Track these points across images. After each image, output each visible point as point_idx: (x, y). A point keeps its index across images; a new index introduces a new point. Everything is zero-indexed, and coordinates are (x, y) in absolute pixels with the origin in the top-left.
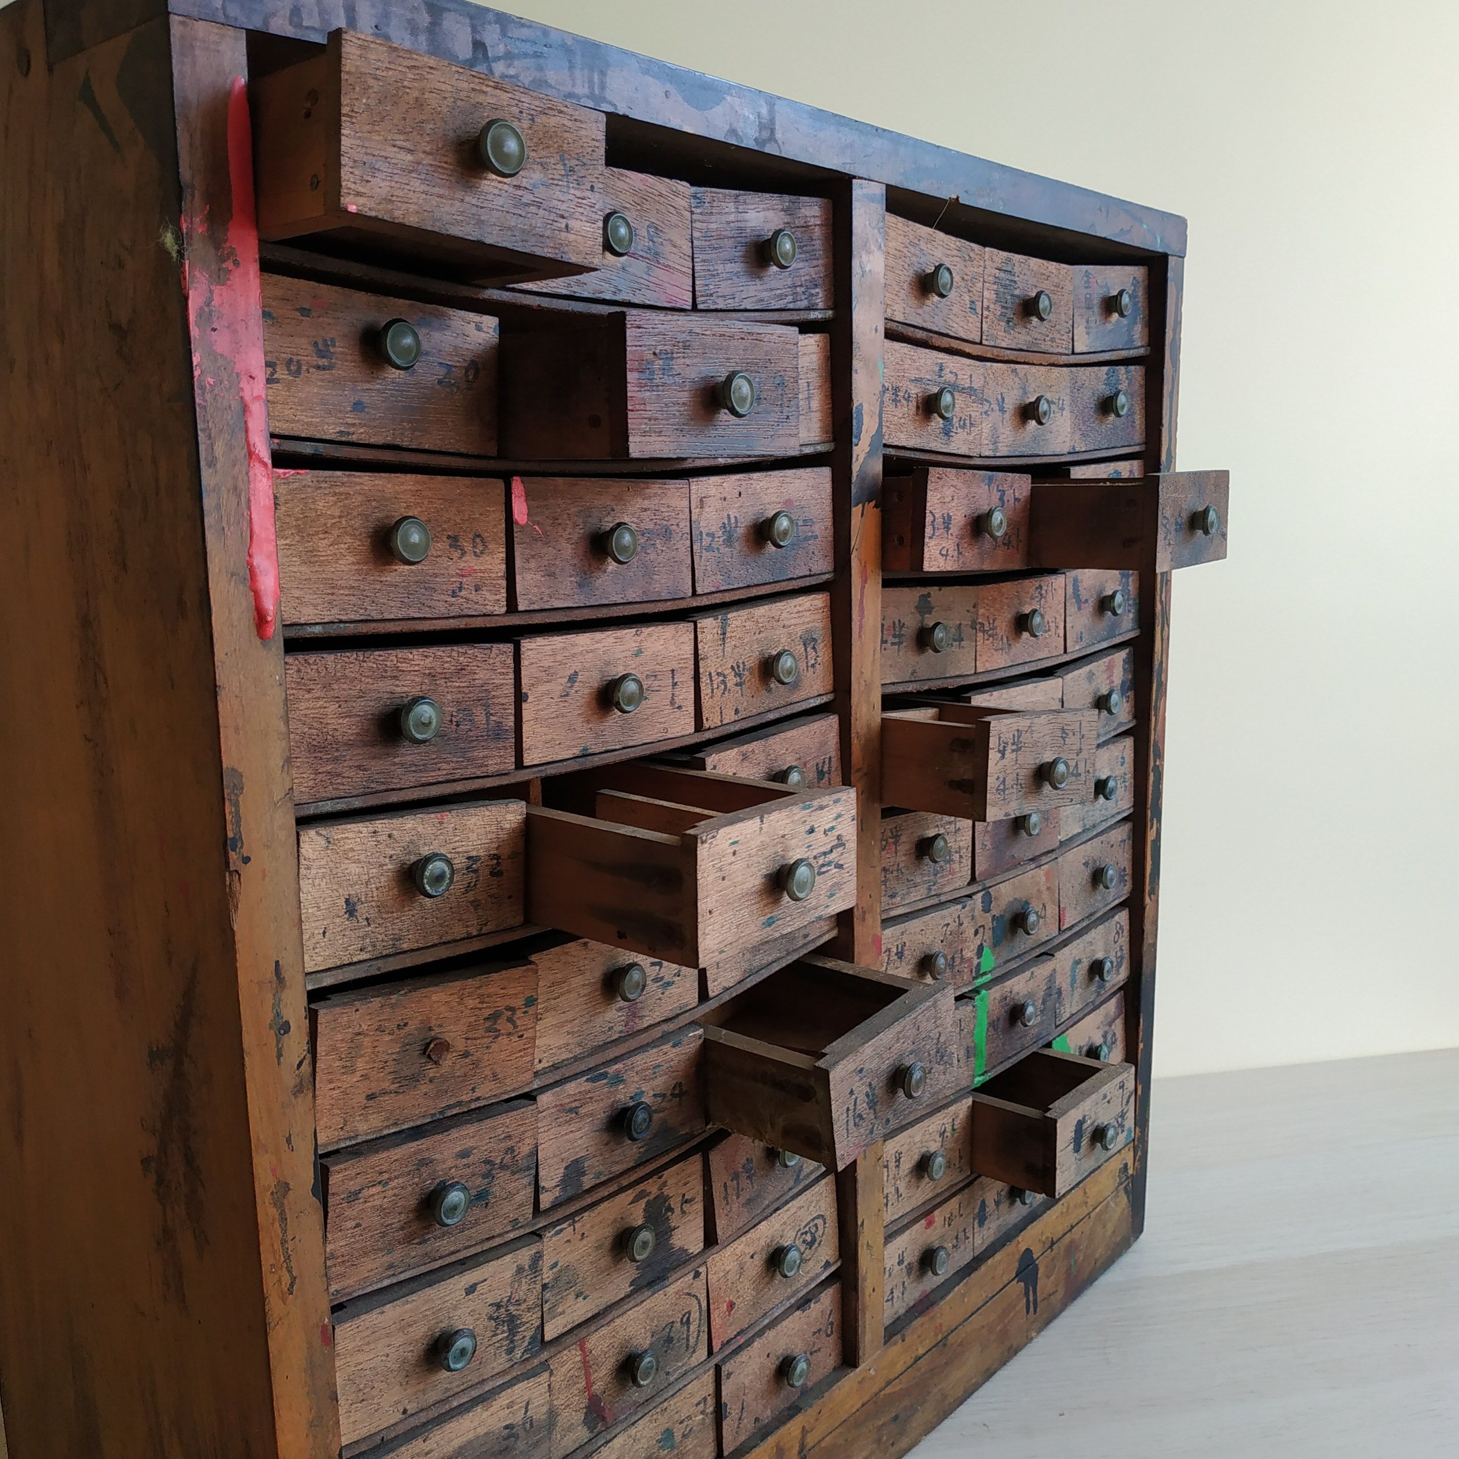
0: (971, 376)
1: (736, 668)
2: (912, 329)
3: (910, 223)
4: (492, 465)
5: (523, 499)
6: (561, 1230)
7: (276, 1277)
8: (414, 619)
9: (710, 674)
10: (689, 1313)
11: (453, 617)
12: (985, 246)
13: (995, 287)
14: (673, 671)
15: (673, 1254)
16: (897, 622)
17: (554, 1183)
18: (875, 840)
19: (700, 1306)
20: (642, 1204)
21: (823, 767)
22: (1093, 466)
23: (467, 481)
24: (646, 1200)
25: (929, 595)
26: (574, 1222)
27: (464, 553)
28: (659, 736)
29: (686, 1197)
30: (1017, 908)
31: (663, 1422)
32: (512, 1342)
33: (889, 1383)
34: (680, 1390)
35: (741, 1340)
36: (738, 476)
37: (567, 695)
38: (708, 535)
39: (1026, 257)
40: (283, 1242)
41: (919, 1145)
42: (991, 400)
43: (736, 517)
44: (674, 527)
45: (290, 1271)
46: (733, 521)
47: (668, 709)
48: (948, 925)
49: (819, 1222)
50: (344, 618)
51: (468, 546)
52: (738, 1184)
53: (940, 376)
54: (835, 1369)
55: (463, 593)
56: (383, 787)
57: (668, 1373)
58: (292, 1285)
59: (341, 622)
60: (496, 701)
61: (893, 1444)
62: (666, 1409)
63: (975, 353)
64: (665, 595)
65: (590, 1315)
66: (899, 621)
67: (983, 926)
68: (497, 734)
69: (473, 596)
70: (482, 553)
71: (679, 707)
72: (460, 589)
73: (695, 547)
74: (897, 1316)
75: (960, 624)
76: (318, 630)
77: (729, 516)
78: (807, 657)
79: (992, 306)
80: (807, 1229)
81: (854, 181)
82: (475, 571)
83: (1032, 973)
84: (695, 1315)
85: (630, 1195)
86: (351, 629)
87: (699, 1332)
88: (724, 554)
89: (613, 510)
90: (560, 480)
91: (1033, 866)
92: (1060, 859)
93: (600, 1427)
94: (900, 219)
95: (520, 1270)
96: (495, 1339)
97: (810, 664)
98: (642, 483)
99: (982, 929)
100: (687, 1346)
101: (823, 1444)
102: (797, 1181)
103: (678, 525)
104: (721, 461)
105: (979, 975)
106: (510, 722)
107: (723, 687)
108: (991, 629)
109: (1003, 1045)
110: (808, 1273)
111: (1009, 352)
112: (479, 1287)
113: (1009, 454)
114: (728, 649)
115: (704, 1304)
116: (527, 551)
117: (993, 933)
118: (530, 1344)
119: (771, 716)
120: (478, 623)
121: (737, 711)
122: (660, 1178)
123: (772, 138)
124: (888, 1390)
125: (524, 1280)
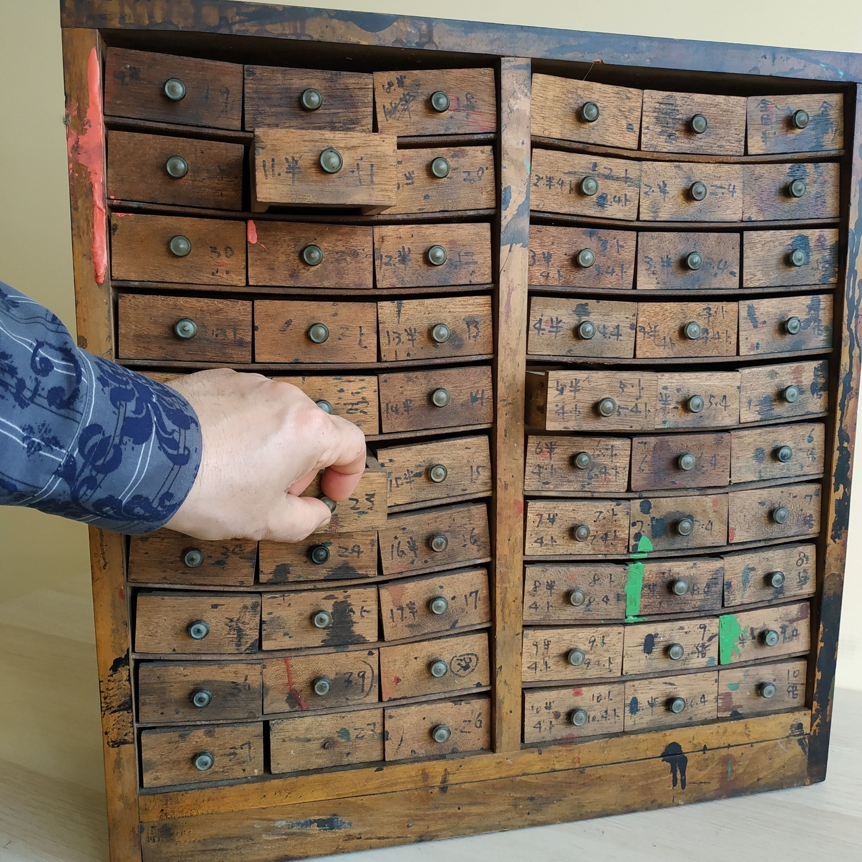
0: (626, 170)
1: (408, 330)
2: (569, 143)
3: (568, 79)
4: (238, 214)
5: (255, 230)
6: (276, 597)
7: (97, 559)
8: (189, 283)
9: (388, 332)
10: (365, 672)
11: (213, 285)
12: (643, 89)
13: (655, 114)
14: (360, 327)
15: (354, 636)
16: (555, 320)
17: (269, 571)
18: (517, 444)
19: (373, 672)
20: (332, 602)
21: (477, 394)
22: (772, 232)
23: (223, 222)
24: (335, 600)
25: (587, 304)
26: (284, 596)
27: (219, 255)
28: (350, 360)
29: (364, 609)
30: (677, 516)
31: (342, 724)
32: (239, 641)
33: (524, 774)
34: (354, 711)
35: (404, 702)
36: (410, 226)
37: (285, 331)
38: (386, 256)
39: (690, 94)
40: (101, 545)
41: (568, 642)
42: (653, 186)
43: (409, 249)
44: (360, 251)
45: (104, 559)
46: (406, 250)
47: (357, 347)
48: (601, 512)
49: (474, 658)
50: (150, 280)
51: (222, 253)
52: (402, 614)
53: (594, 171)
54: (482, 749)
55: (218, 274)
56: (173, 358)
57: (347, 699)
58: (105, 565)
59: (149, 281)
60: (240, 327)
61: (529, 814)
62: (344, 717)
63: (633, 156)
64: (351, 286)
65: (293, 647)
66: (557, 318)
67: (642, 522)
68: (240, 343)
69: (225, 276)
70: (231, 255)
71: (366, 347)
72: (217, 272)
73: (376, 263)
74: (544, 740)
75: (618, 325)
76: (137, 283)
77: (403, 247)
78: (469, 331)
79: (651, 127)
80: (462, 658)
81: (502, 59)
82: (226, 264)
83: (695, 564)
84: (368, 674)
85: (323, 594)
86: (154, 285)
87: (372, 685)
88: (399, 268)
89: (316, 239)
90: (280, 223)
91: (698, 493)
92: (730, 494)
93: (297, 708)
94: (558, 78)
95: (245, 607)
96: (229, 636)
97: (472, 335)
98: (337, 227)
99: (640, 523)
100: (363, 691)
101: (463, 786)
102: (453, 627)
103: (363, 250)
104: (399, 217)
105: (635, 552)
106: (249, 339)
107: (398, 340)
108: (652, 331)
109: (660, 603)
110: (462, 684)
111: (670, 155)
112: (219, 607)
113: (671, 220)
114: (402, 319)
115: (376, 672)
116: (256, 257)
117: (652, 528)
118: (250, 646)
119: (438, 361)
120: (228, 289)
121: (408, 355)
122: (346, 592)
123: (430, 40)
124: (523, 778)
125: (248, 613)
